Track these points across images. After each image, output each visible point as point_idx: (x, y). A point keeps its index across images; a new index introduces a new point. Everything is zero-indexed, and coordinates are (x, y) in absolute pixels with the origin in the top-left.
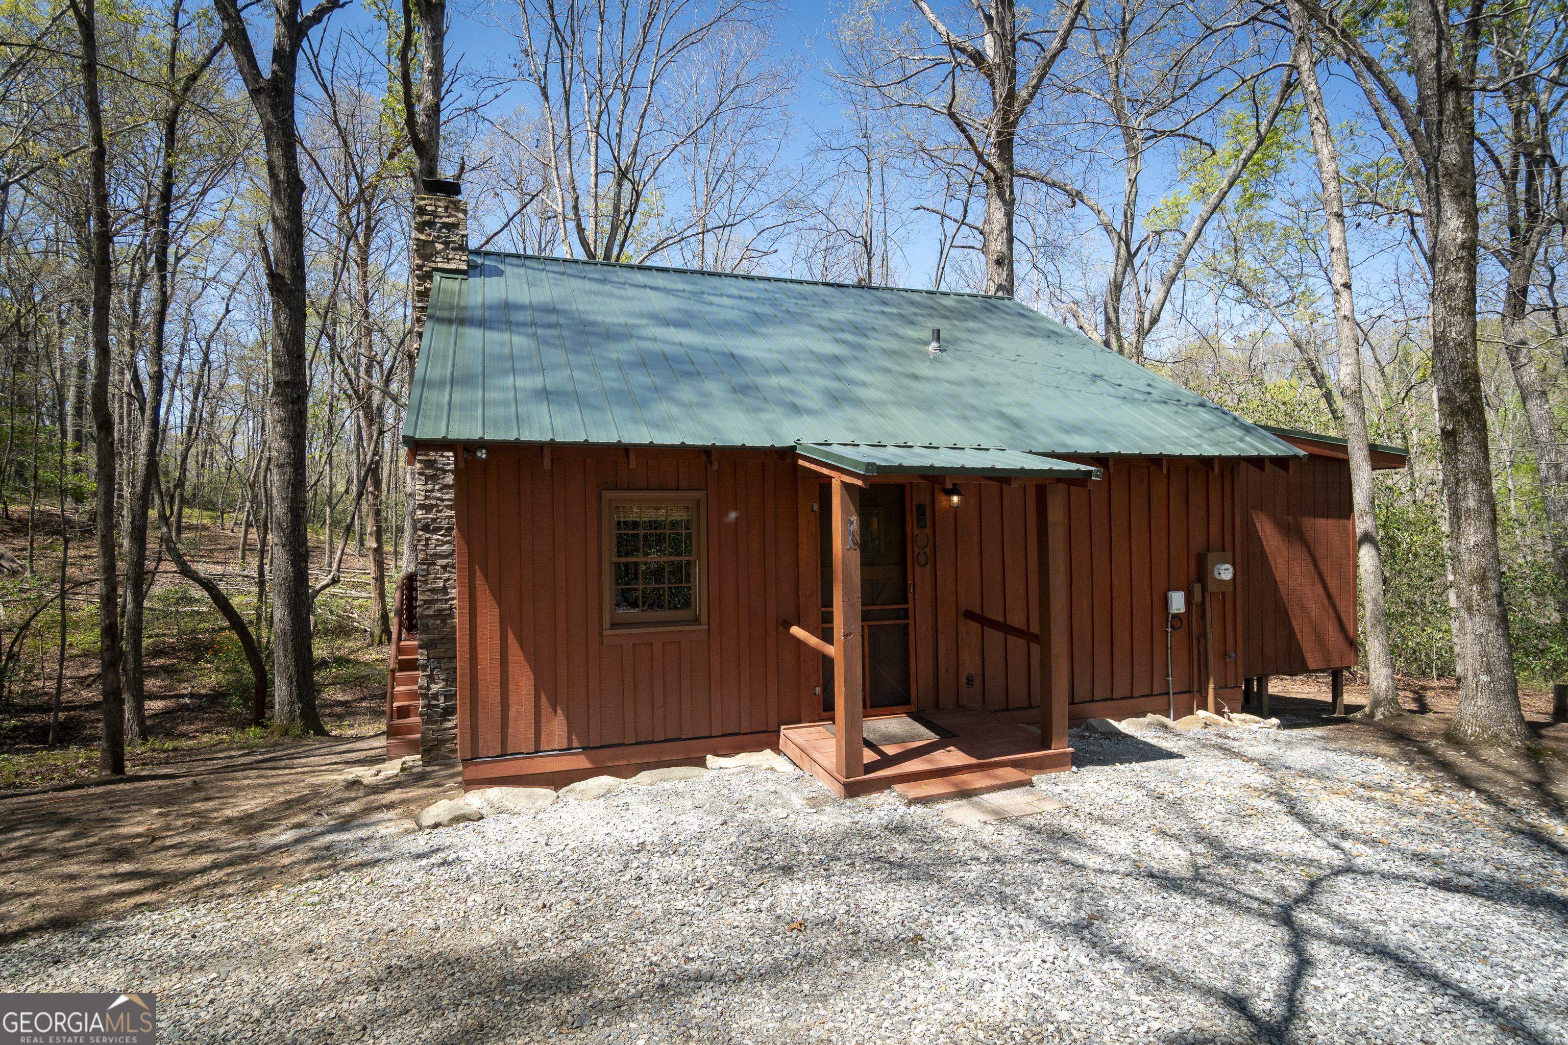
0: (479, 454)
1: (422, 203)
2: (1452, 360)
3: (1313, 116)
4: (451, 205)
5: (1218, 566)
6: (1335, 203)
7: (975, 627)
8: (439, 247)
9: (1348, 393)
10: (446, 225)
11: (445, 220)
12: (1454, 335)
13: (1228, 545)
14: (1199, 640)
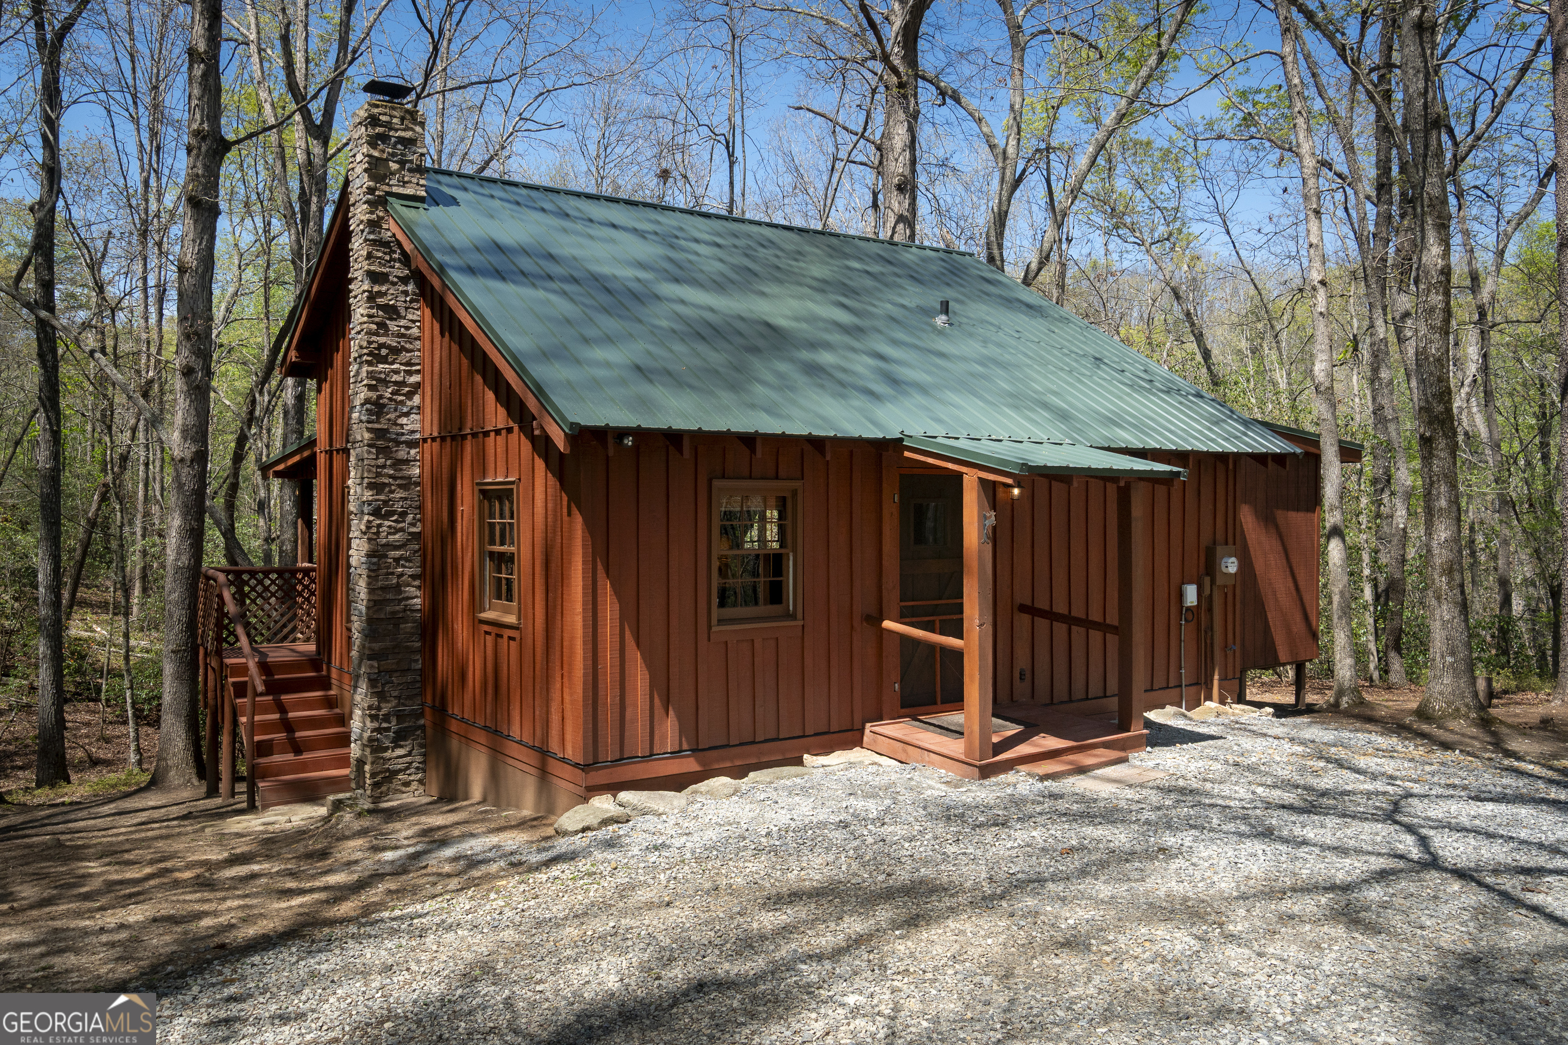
0: (626, 442)
1: (376, 111)
2: (1431, 374)
3: (1296, 109)
4: (408, 116)
5: (1225, 560)
6: (1314, 199)
7: (1026, 618)
8: (394, 166)
9: (1322, 389)
10: (401, 140)
11: (399, 133)
12: (1433, 351)
13: (1230, 540)
14: (1206, 632)
